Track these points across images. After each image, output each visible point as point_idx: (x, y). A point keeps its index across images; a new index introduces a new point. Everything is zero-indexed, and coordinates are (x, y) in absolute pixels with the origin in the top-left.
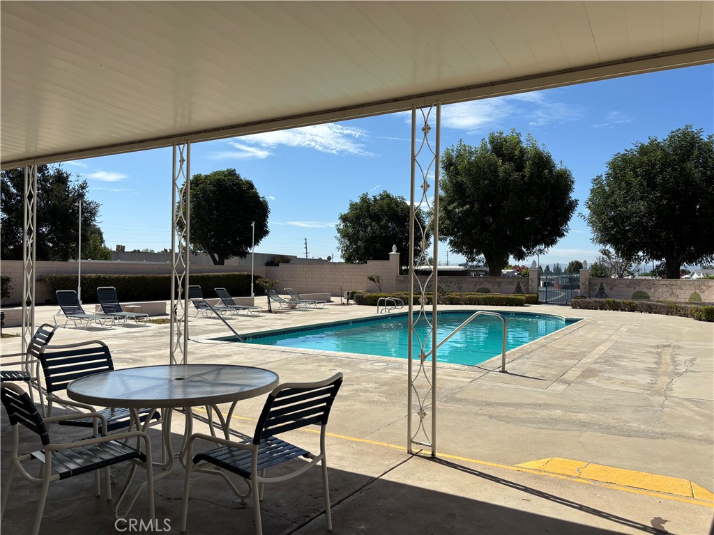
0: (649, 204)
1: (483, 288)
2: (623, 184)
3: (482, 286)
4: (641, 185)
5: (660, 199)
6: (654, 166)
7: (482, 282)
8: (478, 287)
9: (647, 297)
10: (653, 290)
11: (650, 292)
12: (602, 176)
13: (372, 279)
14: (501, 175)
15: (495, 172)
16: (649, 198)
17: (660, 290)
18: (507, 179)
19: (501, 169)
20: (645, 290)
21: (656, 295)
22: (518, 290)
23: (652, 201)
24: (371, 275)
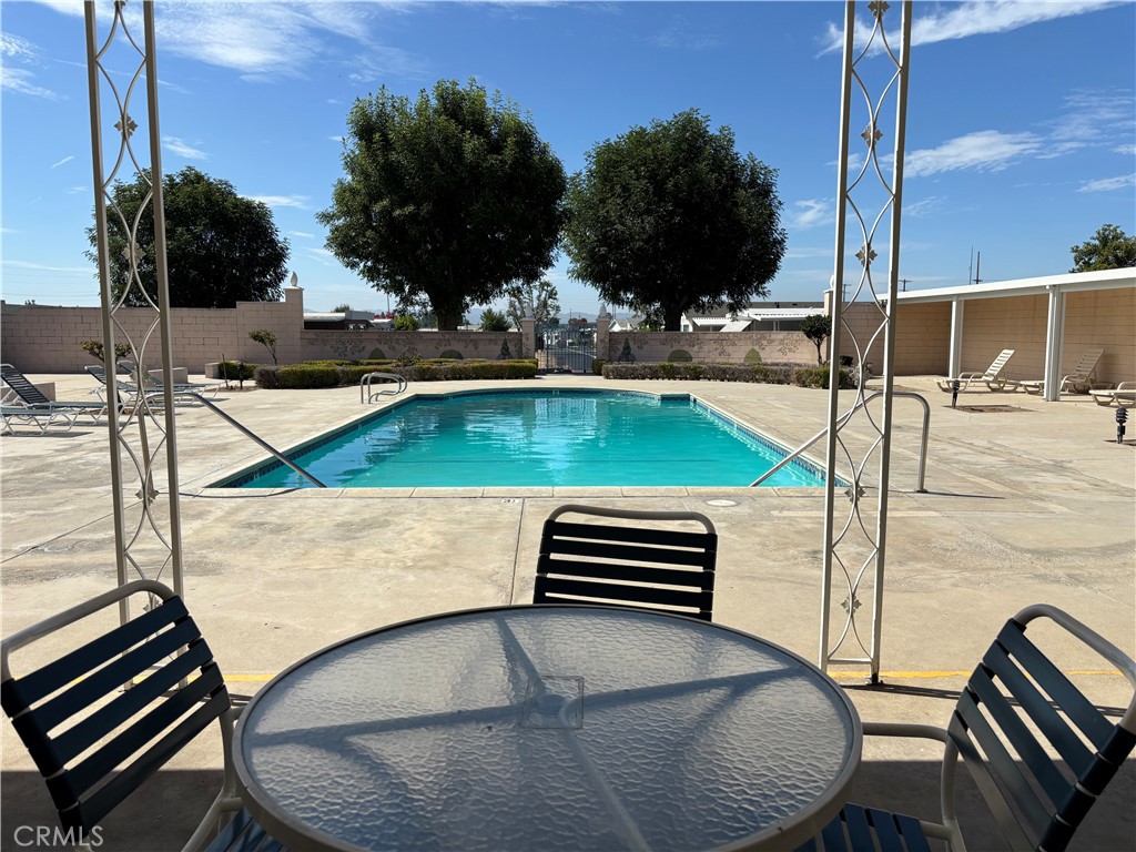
0: (657, 222)
1: (451, 351)
2: (618, 189)
3: (448, 348)
4: (647, 192)
5: (671, 214)
6: (660, 164)
7: (448, 341)
8: (442, 349)
9: (689, 359)
10: (696, 348)
11: (693, 351)
12: (581, 173)
13: (256, 337)
14: (469, 157)
15: (458, 151)
16: (658, 212)
17: (706, 348)
18: (478, 165)
19: (468, 147)
20: (686, 348)
21: (701, 355)
22: (505, 353)
23: (661, 217)
24: (255, 330)
